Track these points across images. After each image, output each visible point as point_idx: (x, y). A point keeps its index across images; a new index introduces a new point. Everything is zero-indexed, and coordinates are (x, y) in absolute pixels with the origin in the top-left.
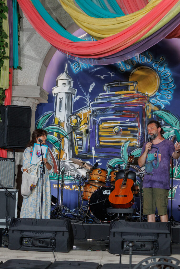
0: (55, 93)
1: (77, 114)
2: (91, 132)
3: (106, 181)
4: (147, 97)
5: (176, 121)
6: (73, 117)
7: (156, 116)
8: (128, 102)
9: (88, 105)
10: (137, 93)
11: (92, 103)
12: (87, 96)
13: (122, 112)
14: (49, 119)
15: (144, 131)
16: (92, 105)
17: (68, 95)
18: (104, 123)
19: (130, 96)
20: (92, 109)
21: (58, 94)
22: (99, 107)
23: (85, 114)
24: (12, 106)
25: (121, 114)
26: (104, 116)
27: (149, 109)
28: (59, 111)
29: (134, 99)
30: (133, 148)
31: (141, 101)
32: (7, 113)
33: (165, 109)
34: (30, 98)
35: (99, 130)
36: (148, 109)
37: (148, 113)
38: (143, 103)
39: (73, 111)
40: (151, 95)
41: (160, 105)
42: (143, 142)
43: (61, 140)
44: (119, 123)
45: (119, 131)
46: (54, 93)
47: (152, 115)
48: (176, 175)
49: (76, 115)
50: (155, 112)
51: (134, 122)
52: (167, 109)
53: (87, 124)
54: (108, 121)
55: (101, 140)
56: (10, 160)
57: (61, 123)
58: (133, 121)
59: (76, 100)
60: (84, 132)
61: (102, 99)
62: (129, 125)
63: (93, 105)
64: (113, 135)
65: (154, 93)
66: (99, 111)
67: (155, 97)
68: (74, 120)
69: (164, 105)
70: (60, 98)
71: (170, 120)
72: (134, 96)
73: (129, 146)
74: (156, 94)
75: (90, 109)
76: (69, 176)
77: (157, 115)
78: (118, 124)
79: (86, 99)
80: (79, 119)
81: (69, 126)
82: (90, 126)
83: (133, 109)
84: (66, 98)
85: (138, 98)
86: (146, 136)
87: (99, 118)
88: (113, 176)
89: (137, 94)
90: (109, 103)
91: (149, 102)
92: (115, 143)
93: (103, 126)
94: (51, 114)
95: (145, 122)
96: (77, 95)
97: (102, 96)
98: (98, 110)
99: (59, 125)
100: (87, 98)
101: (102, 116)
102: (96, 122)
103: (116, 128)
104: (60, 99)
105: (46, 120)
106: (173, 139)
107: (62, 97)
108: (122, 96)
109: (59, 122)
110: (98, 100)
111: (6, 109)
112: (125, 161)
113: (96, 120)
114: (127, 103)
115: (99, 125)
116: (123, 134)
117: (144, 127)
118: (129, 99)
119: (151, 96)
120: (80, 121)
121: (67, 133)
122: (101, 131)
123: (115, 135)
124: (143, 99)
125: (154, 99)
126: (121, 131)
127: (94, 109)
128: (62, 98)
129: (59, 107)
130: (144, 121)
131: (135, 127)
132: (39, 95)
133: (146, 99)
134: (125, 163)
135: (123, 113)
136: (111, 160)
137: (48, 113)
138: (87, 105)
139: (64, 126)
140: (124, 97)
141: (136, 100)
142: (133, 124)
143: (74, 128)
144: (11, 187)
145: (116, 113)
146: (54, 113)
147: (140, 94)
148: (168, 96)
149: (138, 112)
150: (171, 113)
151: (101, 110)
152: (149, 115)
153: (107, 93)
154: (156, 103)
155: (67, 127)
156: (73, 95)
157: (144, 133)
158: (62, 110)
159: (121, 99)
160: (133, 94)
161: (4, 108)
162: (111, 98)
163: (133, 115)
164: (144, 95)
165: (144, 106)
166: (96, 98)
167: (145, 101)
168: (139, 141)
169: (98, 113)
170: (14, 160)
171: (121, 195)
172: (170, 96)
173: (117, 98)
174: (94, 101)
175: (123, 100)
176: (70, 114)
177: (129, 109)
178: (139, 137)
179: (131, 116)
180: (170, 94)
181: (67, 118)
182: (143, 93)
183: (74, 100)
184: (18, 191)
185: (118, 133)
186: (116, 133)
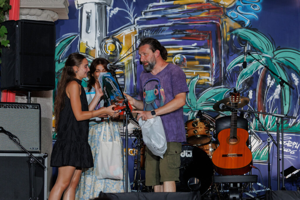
0: (80, 3)
1: (115, 37)
2: (138, 64)
4: (222, 9)
5: (267, 44)
6: (109, 42)
7: (237, 37)
8: (194, 16)
9: (132, 21)
10: (207, 2)
11: (138, 19)
12: (130, 8)
13: (184, 32)
14: (71, 45)
15: (220, 60)
16: (138, 22)
17: (99, 7)
19: (196, 7)
20: (139, 29)
21: (84, 5)
22: (149, 24)
23: (128, 37)
24: (26, 22)
25: (184, 35)
27: (226, 26)
28: (87, 31)
29: (204, 11)
30: (204, 87)
31: (213, 14)
32: (18, 33)
33: (251, 26)
34: (48, 10)
36: (224, 26)
37: (225, 33)
38: (217, 19)
39: (109, 31)
40: (228, 6)
41: (243, 20)
42: (218, 78)
44: (180, 49)
45: (181, 62)
46: (78, 5)
47: (232, 35)
48: (271, 126)
49: (113, 38)
50: (236, 31)
52: (253, 27)
56: (33, 106)
57: (90, 50)
58: (203, 46)
59: (113, 14)
60: (127, 64)
61: (154, 12)
62: (196, 51)
63: (140, 21)
65: (234, 2)
66: (149, 31)
67: (235, 8)
68: (110, 46)
69: (249, 21)
70: (87, 11)
71: (259, 43)
72: (203, 7)
73: (198, 84)
74: (236, 4)
75: (134, 27)
77: (239, 35)
78: (180, 50)
79: (128, 12)
80: (119, 43)
81: (103, 56)
82: (136, 56)
83: (201, 27)
84: (97, 11)
85: (209, 9)
88: (192, 129)
89: (207, 4)
90: (165, 19)
91: (226, 15)
94: (74, 37)
95: (221, 47)
96: (114, 7)
97: (153, 7)
98: (148, 29)
99: (87, 54)
100: (130, 12)
103: (177, 56)
104: (87, 13)
105: (65, 47)
106: (264, 71)
107: (91, 10)
108: (185, 8)
109: (87, 50)
110: (148, 13)
111: (17, 26)
112: (192, 108)
114: (192, 18)
116: (187, 65)
117: (220, 54)
118: (195, 12)
120: (119, 47)
124: (216, 12)
125: (234, 12)
126: (185, 61)
127: (141, 28)
128: (90, 12)
129: (87, 26)
130: (219, 45)
131: (205, 54)
132: (64, 5)
133: (220, 11)
134: (191, 110)
135: (186, 33)
137: (68, 36)
138: (130, 21)
139: (95, 55)
140: (187, 8)
141: (206, 13)
142: (202, 50)
143: (111, 58)
144: (36, 150)
145: (175, 34)
146: (78, 35)
147: (212, 3)
148: (255, 6)
149: (210, 31)
150: (260, 32)
151: (152, 29)
152: (226, 35)
153: (161, 3)
154: (237, 16)
155: (100, 56)
156: (108, 6)
157: (220, 63)
158: (91, 30)
159: (183, 12)
160: (201, 3)
161: (14, 25)
162: (168, 10)
163: (203, 36)
164: (218, 5)
165: (219, 23)
166: (143, 11)
167: (220, 15)
168: (213, 76)
169: (148, 34)
170: (38, 106)
171: (232, 154)
172: (257, 5)
173: (177, 10)
174: (141, 15)
175: (186, 14)
176: (105, 36)
177: (195, 27)
178: (213, 69)
179: (200, 37)
180: (258, 3)
181: (99, 43)
182: (216, 2)
183: (109, 15)
184: (47, 156)
185: (180, 64)
186: (178, 64)
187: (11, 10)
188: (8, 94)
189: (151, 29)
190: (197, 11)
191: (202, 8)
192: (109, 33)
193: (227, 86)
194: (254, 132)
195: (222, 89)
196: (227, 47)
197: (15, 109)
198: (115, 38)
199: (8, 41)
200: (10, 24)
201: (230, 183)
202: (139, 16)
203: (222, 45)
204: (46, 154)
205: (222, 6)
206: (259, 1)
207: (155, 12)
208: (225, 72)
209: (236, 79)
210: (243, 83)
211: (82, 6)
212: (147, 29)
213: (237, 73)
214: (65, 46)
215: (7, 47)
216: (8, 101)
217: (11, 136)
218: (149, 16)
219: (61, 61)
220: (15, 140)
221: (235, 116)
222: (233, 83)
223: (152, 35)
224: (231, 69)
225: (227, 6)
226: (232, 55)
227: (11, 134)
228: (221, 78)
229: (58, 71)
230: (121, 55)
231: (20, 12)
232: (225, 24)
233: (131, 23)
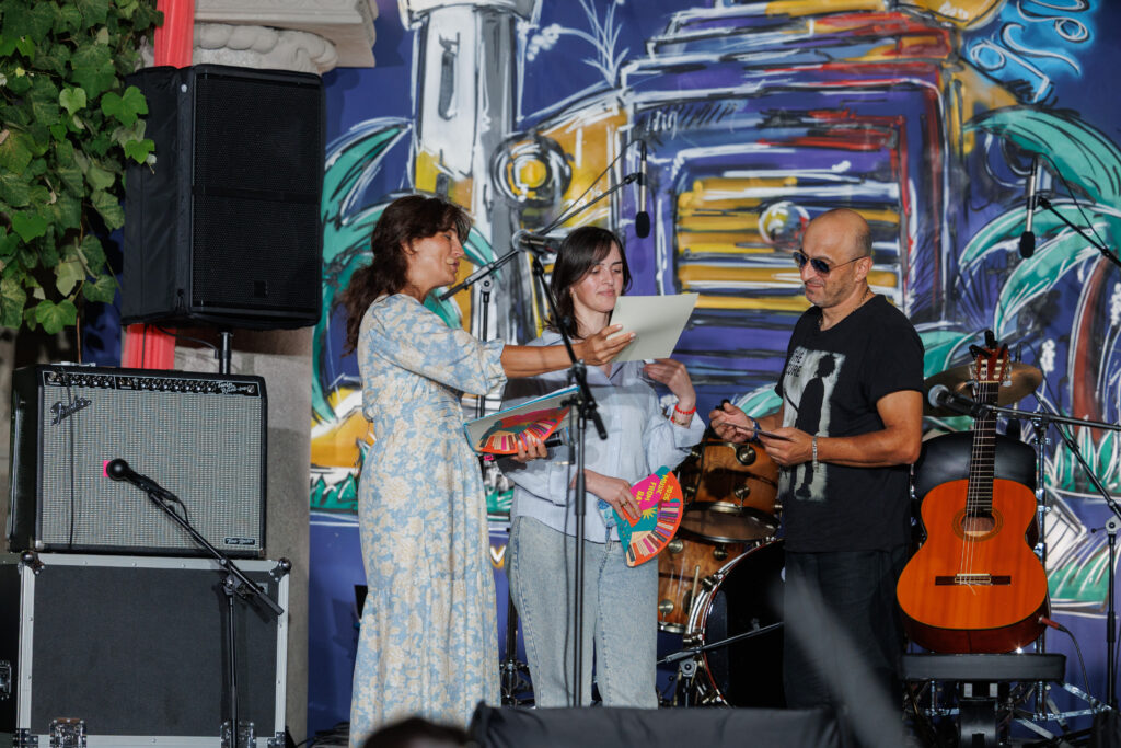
0: (417, 7)
1: (545, 133)
2: (629, 236)
3: (778, 511)
4: (947, 34)
5: (1114, 168)
6: (526, 151)
7: (1002, 142)
8: (841, 61)
9: (610, 77)
10: (890, 7)
11: (632, 68)
12: (603, 25)
13: (805, 120)
14: (383, 162)
15: (937, 227)
16: (631, 79)
17: (489, 21)
18: (705, 185)
19: (851, 25)
20: (635, 105)
21: (434, 15)
22: (675, 88)
23: (595, 136)
24: (215, 72)
25: (803, 131)
26: (703, 145)
27: (961, 100)
28: (442, 113)
29: (878, 44)
31: (913, 53)
32: (186, 112)
33: (1056, 101)
34: (297, 30)
35: (675, 222)
36: (954, 99)
37: (958, 125)
38: (927, 70)
39: (523, 113)
40: (970, 24)
41: (1027, 76)
42: (928, 292)
43: (488, 278)
44: (789, 182)
45: (792, 230)
46: (410, 12)
47: (981, 134)
48: (1120, 477)
49: (538, 140)
50: (998, 120)
51: (878, 176)
52: (1062, 104)
53: (640, 183)
54: (730, 174)
55: (688, 280)
56: (238, 385)
57: (454, 184)
58: (872, 172)
59: (541, 50)
61: (692, 44)
62: (847, 191)
63: (638, 76)
64: (759, 251)
65: (991, 8)
66: (673, 115)
67: (997, 32)
68: (526, 169)
69: (1046, 80)
70: (444, 38)
71: (1084, 163)
72: (875, 28)
74: (999, 16)
75: (619, 100)
76: (501, 493)
77: (1010, 133)
78: (785, 186)
79: (597, 43)
80: (559, 159)
81: (502, 205)
82: (624, 204)
83: (869, 100)
84: (480, 37)
85: (898, 36)
86: (948, 255)
87: (674, 156)
89: (891, 14)
90: (732, 68)
91: (961, 58)
92: (768, 299)
93: (698, 203)
94: (394, 131)
95: (941, 175)
96: (545, 21)
97: (688, 25)
98: (668, 106)
100: (601, 40)
101: (689, 141)
102: (658, 180)
103: (775, 209)
104: (446, 44)
105: (362, 169)
106: (1100, 271)
107: (458, 35)
108: (807, 28)
109: (442, 180)
110: (668, 47)
111: (184, 88)
113: (659, 168)
114: (834, 65)
115: (674, 197)
117: (935, 202)
118: (848, 45)
119: (972, 28)
120: (562, 171)
121: (489, 240)
122: (688, 231)
123: (771, 251)
124: (925, 46)
125: (991, 46)
126: (805, 229)
127: (645, 103)
128: (455, 39)
129: (442, 91)
130: (935, 168)
131: (880, 204)
132: (356, 12)
133: (941, 44)
135: (812, 125)
136: (746, 393)
137: (373, 127)
138: (601, 77)
139: (470, 202)
140: (815, 31)
141: (888, 49)
142: (871, 188)
143: (528, 212)
144: (246, 548)
145: (770, 127)
146: (410, 126)
147: (909, 13)
148: (1069, 26)
149: (901, 118)
150: (1085, 123)
151: (684, 107)
152: (962, 134)
153: (719, 10)
154: (1002, 64)
155: (489, 206)
156: (521, 19)
157: (937, 239)
158: (456, 107)
159: (799, 45)
160: (868, 12)
161: (173, 83)
162: (743, 37)
163: (873, 134)
164: (933, 19)
165: (934, 87)
166: (653, 38)
167: (940, 57)
168: (909, 286)
169: (670, 125)
170: (255, 385)
171: (970, 575)
172: (1080, 24)
173: (778, 36)
174: (645, 53)
175: (812, 51)
176: (508, 132)
177: (845, 101)
178: (908, 260)
179: (861, 140)
180: (1084, 13)
181: (486, 156)
182: (925, 6)
183: (527, 51)
184: (287, 570)
185: (787, 239)
186: (778, 240)
187: (161, 27)
188: (149, 338)
189: (680, 107)
190: (853, 42)
191: (873, 31)
192: (523, 118)
193: (959, 323)
194: (1059, 498)
195: (942, 333)
196: (963, 178)
197: (174, 394)
198: (545, 138)
199: (151, 145)
200: (160, 81)
201: (963, 682)
202: (636, 59)
203: (946, 170)
204: (284, 561)
205: (949, 25)
206: (1087, 7)
207: (696, 42)
208: (954, 272)
209: (994, 295)
210: (1019, 313)
211: (425, 19)
212: (664, 108)
213: (998, 274)
214: (360, 164)
215: (145, 163)
216: (147, 367)
217: (156, 494)
218: (676, 57)
219: (345, 222)
220: (171, 508)
221: (986, 434)
222: (982, 316)
223: (683, 129)
224: (978, 259)
225: (966, 23)
226: (981, 208)
227: (156, 489)
228: (939, 294)
229: (334, 259)
230: (566, 200)
231: (195, 38)
232: (958, 92)
233: (607, 83)
